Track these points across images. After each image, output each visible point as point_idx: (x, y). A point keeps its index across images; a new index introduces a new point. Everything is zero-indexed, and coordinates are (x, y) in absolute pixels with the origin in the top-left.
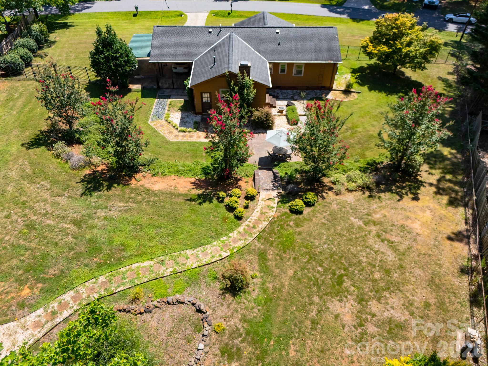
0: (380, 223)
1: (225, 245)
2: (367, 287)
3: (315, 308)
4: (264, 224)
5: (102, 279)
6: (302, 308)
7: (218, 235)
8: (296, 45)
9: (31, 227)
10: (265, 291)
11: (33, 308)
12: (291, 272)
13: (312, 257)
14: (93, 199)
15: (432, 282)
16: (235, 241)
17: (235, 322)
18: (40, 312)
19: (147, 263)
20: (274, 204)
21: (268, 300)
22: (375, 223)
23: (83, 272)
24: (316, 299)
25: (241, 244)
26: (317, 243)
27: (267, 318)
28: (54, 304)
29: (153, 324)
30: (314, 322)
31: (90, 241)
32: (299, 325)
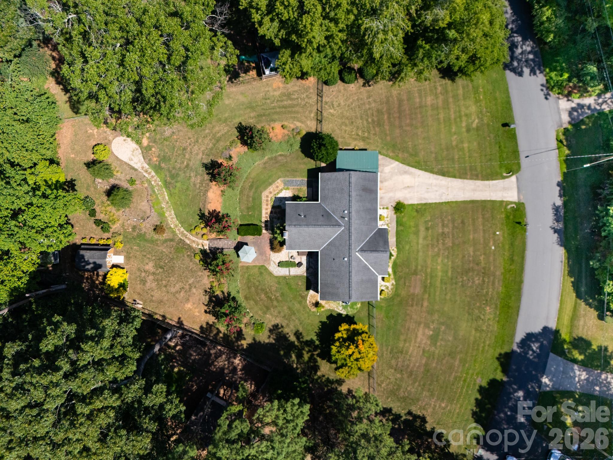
0: (190, 291)
1: (176, 226)
2: (159, 277)
3: (150, 257)
4: (188, 242)
5: (160, 183)
6: (150, 253)
7: (181, 223)
8: (334, 271)
9: (184, 149)
10: (157, 240)
11: (149, 164)
12: (164, 250)
13: (172, 259)
14: (201, 169)
15: (161, 301)
16: (179, 230)
17: (144, 230)
18: (147, 167)
19: (167, 198)
20: (200, 247)
21: (153, 241)
22: (190, 288)
23: (163, 176)
24: (154, 258)
25: (177, 232)
26: (179, 262)
27: (146, 240)
28: (150, 170)
29: (143, 204)
30: (145, 256)
31: (177, 174)
32: (144, 251)
